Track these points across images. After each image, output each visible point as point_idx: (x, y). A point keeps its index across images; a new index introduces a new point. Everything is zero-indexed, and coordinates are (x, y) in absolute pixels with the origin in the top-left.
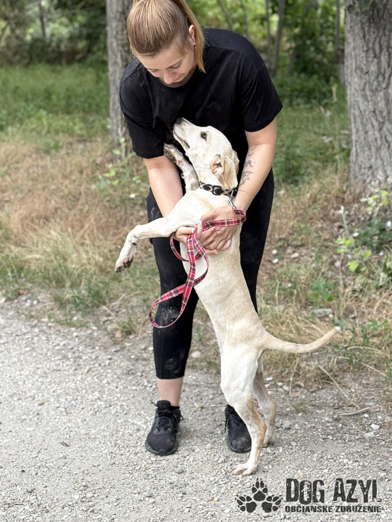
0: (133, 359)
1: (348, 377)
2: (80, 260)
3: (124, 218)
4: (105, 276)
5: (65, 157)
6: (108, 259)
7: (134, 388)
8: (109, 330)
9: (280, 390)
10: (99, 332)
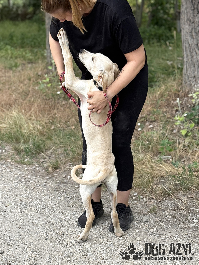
0: (59, 182)
1: (181, 193)
2: (29, 128)
3: (54, 105)
4: (43, 137)
5: (21, 71)
6: (45, 128)
7: (59, 198)
8: (45, 167)
9: (141, 200)
10: (40, 167)
